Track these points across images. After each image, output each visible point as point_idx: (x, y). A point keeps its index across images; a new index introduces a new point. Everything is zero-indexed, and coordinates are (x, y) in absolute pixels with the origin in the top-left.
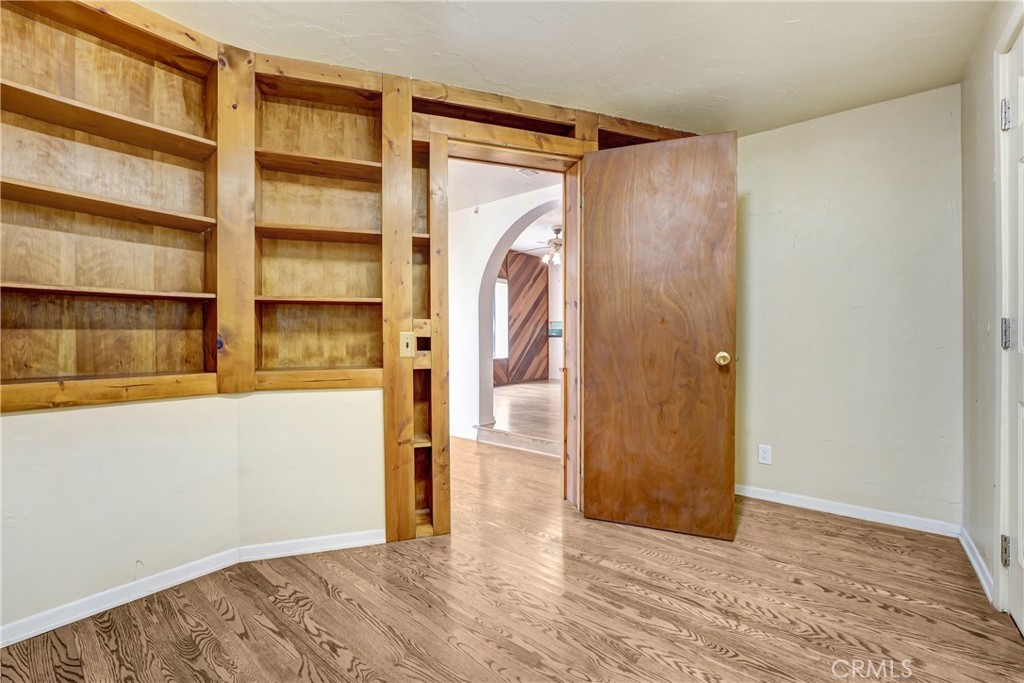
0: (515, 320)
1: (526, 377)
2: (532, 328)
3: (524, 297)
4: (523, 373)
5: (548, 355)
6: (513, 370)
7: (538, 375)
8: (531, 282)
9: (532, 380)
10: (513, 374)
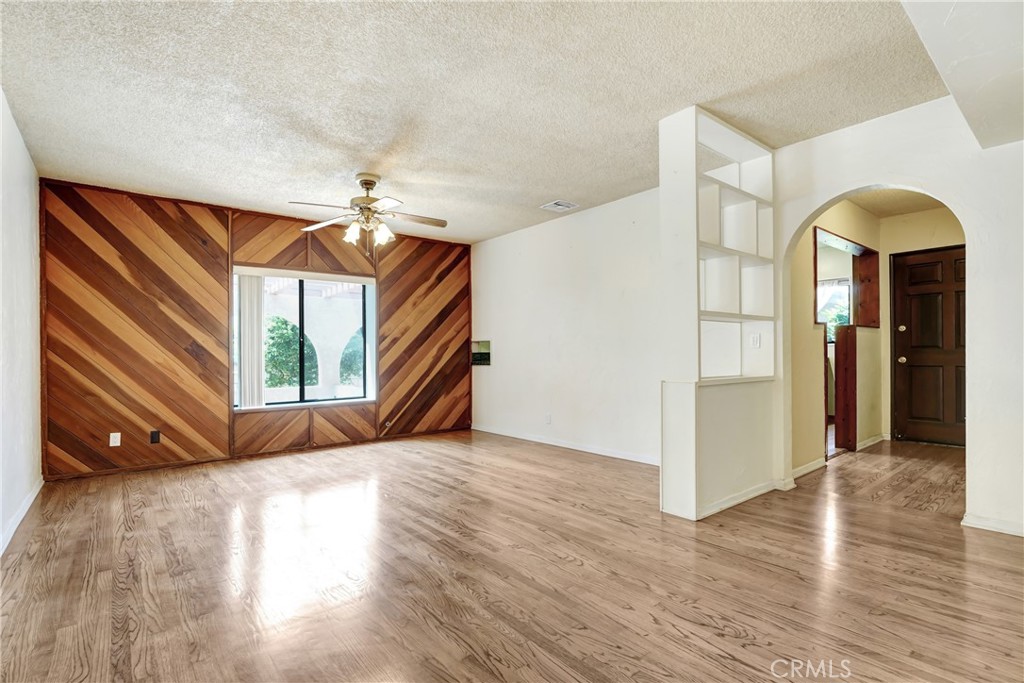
0: (395, 341)
1: (419, 427)
2: (434, 351)
3: (415, 304)
4: (415, 421)
5: (469, 393)
6: (389, 418)
7: (448, 424)
8: (433, 279)
9: (434, 432)
10: (389, 425)
